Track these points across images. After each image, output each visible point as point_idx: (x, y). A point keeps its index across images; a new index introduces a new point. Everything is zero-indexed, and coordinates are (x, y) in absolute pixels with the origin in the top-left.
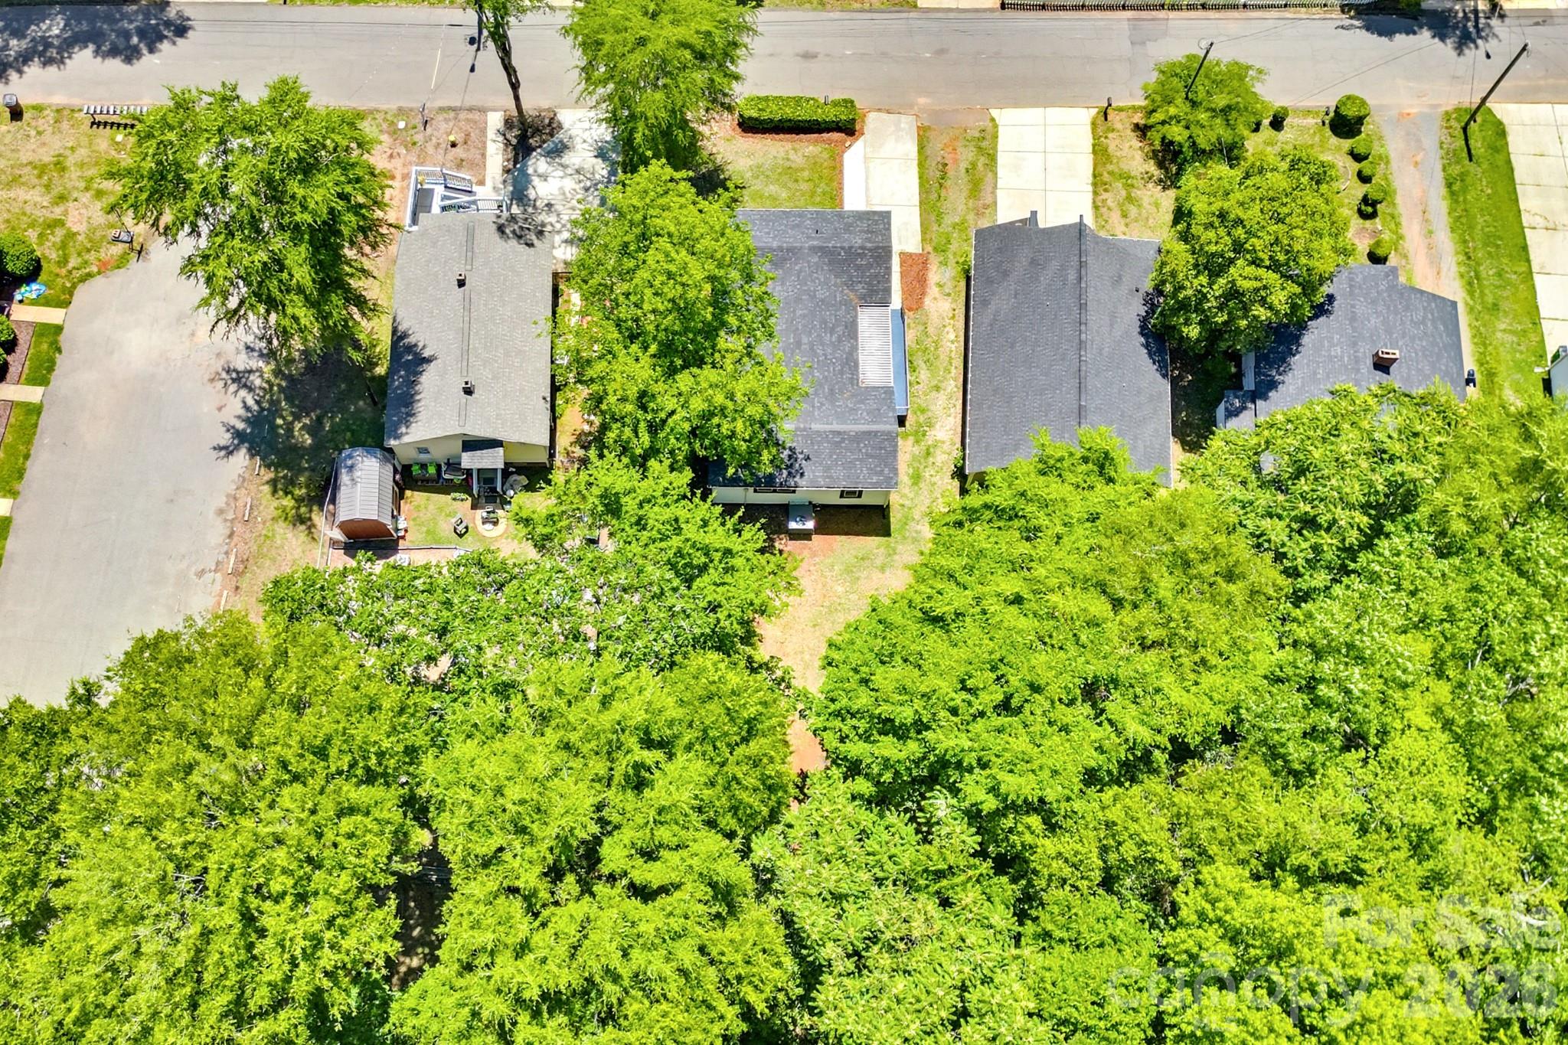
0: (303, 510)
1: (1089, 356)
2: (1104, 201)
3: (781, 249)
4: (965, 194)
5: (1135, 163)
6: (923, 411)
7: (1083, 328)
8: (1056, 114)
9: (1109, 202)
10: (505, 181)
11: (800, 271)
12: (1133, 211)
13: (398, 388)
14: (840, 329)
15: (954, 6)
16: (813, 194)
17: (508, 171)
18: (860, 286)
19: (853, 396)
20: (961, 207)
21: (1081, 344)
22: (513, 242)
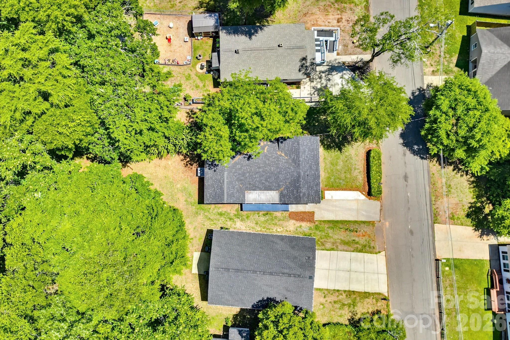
0: (205, 5)
1: (250, 274)
2: (342, 294)
3: (299, 161)
4: (343, 238)
5: (361, 309)
6: (247, 218)
7: (262, 273)
8: (384, 278)
9: (341, 296)
10: (339, 63)
11: (290, 168)
12: (338, 306)
13: (241, 29)
14: (267, 184)
15: (436, 239)
16: (340, 179)
17: (344, 63)
18: (286, 191)
19: (241, 188)
20: (336, 237)
21: (255, 272)
22: (299, 64)
